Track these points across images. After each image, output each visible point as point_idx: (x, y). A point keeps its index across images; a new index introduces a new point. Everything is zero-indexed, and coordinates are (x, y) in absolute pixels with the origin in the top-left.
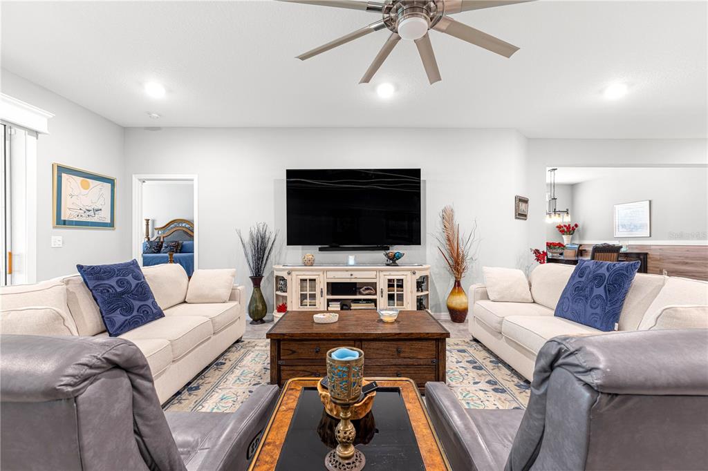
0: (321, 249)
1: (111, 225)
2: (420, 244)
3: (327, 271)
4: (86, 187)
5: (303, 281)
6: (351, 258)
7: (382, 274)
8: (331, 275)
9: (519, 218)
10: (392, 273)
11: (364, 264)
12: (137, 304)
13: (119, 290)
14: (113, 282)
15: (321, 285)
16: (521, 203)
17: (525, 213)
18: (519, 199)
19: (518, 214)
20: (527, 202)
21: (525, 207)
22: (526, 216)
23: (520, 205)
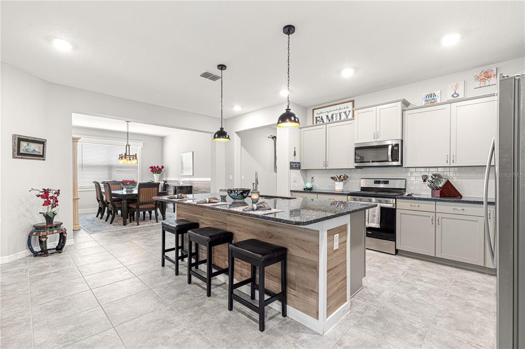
16: (27, 143)
17: (40, 153)
18: (18, 138)
19: (19, 154)
20: (42, 142)
21: (40, 147)
22: (41, 156)
23: (24, 145)
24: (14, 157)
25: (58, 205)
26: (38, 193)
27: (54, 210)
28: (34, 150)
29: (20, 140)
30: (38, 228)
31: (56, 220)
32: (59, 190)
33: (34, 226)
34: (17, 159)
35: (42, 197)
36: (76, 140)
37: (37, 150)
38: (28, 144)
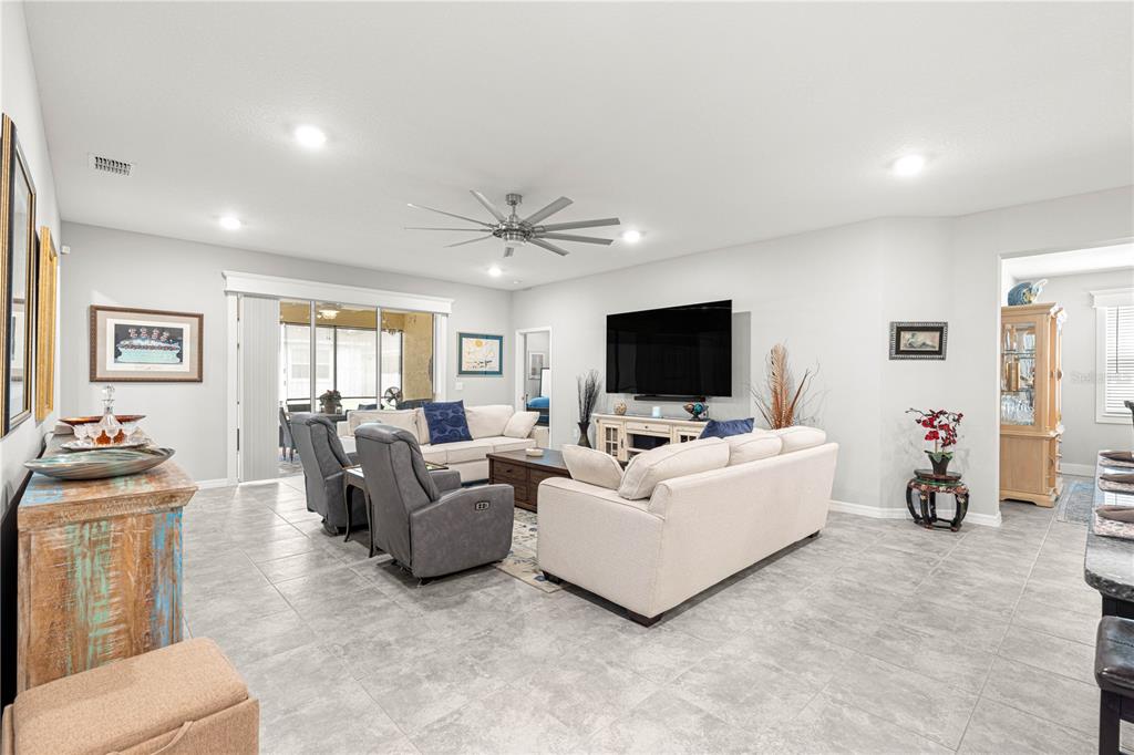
0: (636, 398)
1: (500, 373)
2: (730, 395)
3: (628, 420)
4: (479, 345)
5: (608, 429)
6: (657, 409)
7: (675, 428)
8: (630, 425)
9: (896, 358)
10: (686, 429)
11: (670, 417)
12: (449, 428)
13: (440, 418)
14: (438, 413)
15: (622, 436)
16: (911, 333)
17: (934, 347)
18: (898, 328)
19: (898, 351)
20: (940, 329)
21: (934, 337)
22: (939, 353)
23: (906, 336)
24: (891, 358)
25: (954, 442)
26: (919, 416)
27: (949, 449)
28: (924, 344)
29: (900, 329)
30: (921, 477)
31: (951, 468)
32: (961, 415)
33: (916, 473)
34: (896, 361)
35: (925, 424)
36: (1046, 311)
37: (929, 343)
38: (913, 336)
